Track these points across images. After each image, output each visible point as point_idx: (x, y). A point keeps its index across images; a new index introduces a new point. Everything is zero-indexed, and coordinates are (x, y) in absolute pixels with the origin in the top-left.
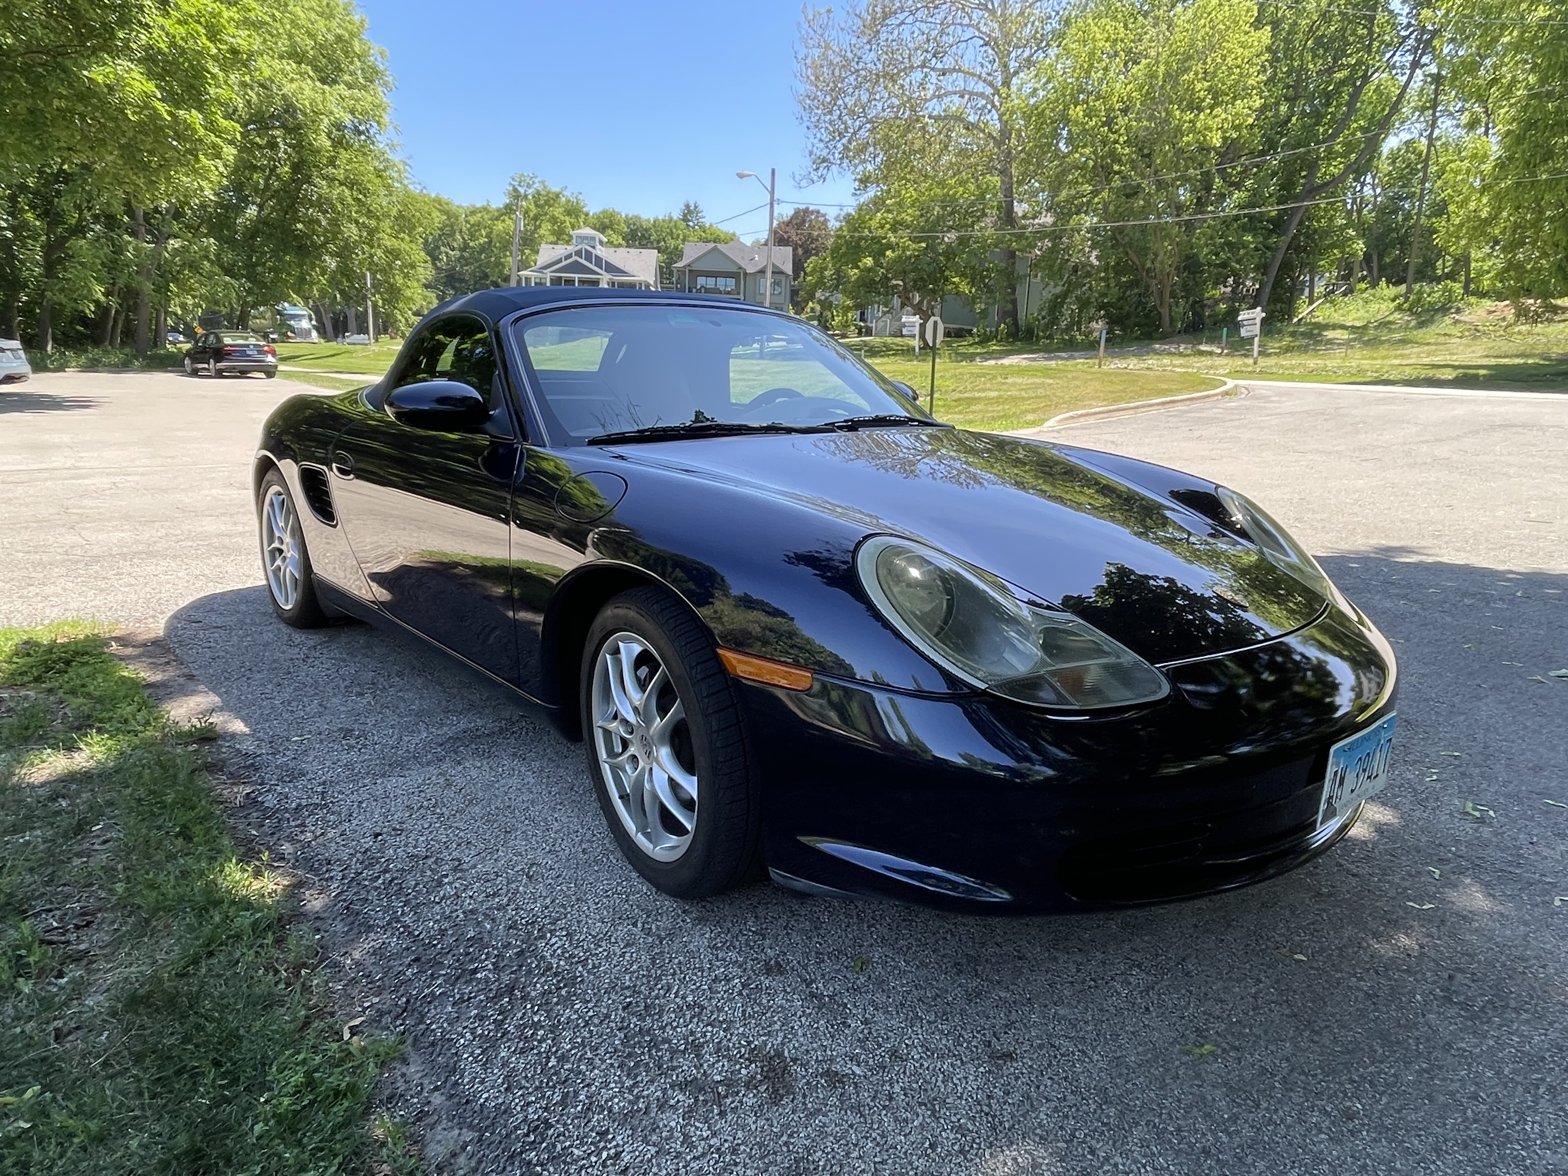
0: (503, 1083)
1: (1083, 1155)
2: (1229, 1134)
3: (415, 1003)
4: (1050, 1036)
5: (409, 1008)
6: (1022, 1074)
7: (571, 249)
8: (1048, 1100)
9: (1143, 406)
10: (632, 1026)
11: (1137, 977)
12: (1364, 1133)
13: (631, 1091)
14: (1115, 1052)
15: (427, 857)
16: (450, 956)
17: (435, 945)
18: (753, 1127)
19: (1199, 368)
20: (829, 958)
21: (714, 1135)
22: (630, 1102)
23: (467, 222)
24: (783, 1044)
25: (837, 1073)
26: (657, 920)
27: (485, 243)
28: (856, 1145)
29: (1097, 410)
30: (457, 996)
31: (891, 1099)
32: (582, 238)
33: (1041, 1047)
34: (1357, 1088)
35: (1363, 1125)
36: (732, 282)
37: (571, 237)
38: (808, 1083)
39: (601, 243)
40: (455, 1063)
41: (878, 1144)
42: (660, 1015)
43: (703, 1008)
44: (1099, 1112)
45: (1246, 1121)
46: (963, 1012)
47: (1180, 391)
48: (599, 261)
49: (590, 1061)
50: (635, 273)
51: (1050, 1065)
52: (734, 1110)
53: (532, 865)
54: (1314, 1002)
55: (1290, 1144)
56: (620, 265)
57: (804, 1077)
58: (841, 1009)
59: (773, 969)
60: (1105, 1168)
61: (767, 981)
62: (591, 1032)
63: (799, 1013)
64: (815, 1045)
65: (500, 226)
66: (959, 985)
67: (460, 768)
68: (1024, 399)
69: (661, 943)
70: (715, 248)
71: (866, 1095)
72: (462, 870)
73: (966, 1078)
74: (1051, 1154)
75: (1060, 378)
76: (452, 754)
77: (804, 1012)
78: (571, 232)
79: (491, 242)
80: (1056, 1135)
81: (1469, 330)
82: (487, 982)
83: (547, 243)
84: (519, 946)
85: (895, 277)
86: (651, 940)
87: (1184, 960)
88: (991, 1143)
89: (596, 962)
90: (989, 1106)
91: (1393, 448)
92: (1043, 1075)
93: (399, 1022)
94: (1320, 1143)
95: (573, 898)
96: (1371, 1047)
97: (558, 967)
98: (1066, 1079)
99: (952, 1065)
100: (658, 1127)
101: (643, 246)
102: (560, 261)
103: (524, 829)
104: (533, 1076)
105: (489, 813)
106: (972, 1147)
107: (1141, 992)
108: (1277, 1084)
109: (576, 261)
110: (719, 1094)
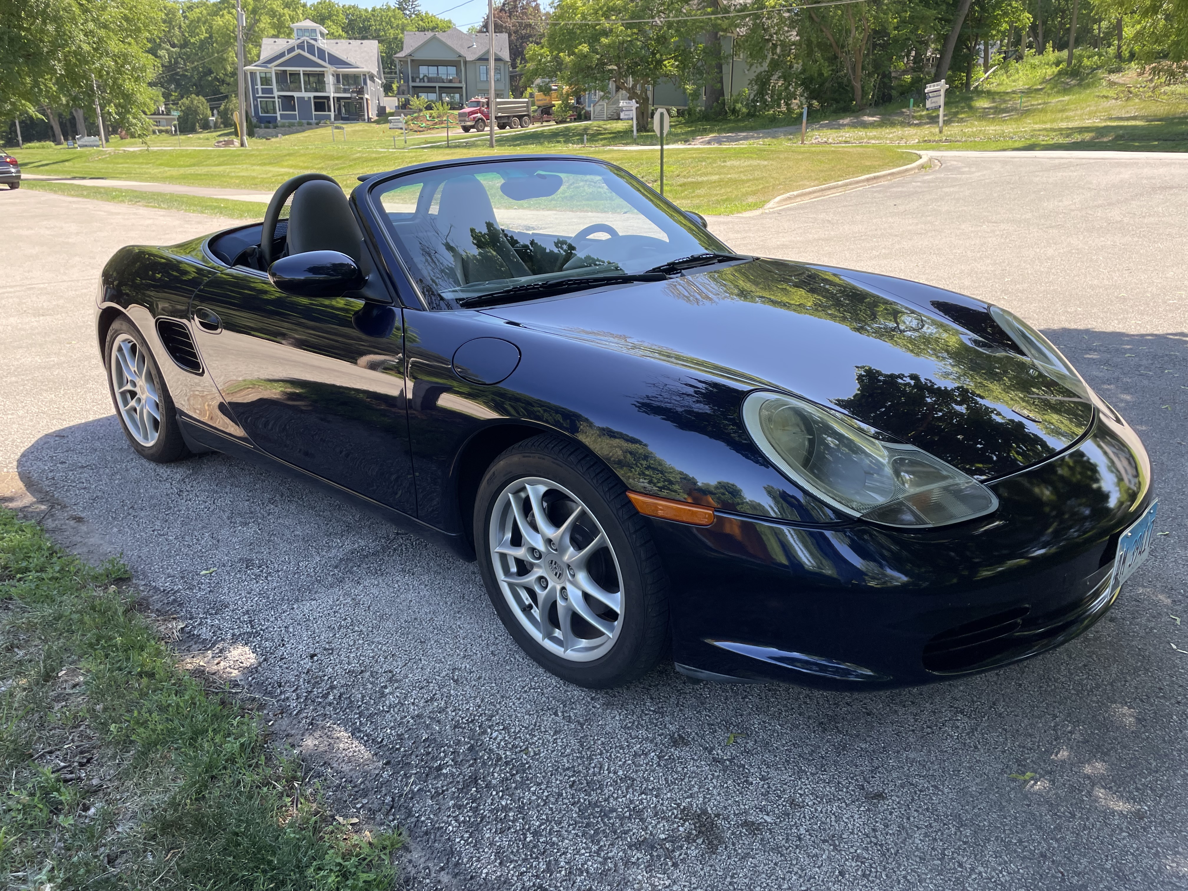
0: (496, 859)
1: (954, 868)
2: (1057, 841)
3: (399, 800)
4: (908, 776)
5: (395, 805)
6: (894, 809)
7: (293, 42)
8: (918, 828)
9: (851, 184)
10: (582, 800)
11: (962, 721)
12: (1153, 828)
13: (599, 855)
14: (959, 784)
15: (362, 672)
16: (413, 757)
17: (397, 749)
18: (702, 873)
19: (891, 140)
20: (720, 728)
21: (674, 883)
22: (600, 863)
23: (185, 17)
24: (705, 803)
25: (753, 823)
26: (572, 708)
27: (206, 38)
28: (784, 879)
29: (810, 189)
30: (433, 791)
31: (800, 839)
32: (303, 31)
33: (902, 786)
34: (1142, 794)
35: (1151, 822)
36: (452, 70)
37: (292, 30)
38: (733, 834)
39: (322, 34)
40: (451, 847)
41: (800, 877)
42: (601, 788)
43: (634, 780)
44: (959, 833)
45: (1068, 829)
46: (836, 763)
47: (882, 167)
48: (321, 53)
49: (559, 834)
50: (358, 64)
51: (913, 800)
52: (683, 861)
53: (454, 669)
54: (1099, 730)
55: (1102, 843)
56: (343, 57)
57: (729, 828)
58: (741, 769)
59: (678, 741)
60: (973, 877)
61: (677, 752)
62: (551, 809)
63: (710, 776)
64: (729, 801)
65: (219, 22)
66: (827, 741)
67: (361, 587)
68: (743, 182)
69: (582, 727)
70: (434, 38)
71: (780, 838)
72: (397, 681)
73: (852, 817)
74: (931, 871)
75: (773, 159)
76: (349, 574)
77: (713, 775)
78: (292, 25)
79: (211, 37)
80: (931, 855)
81: (1122, 92)
82: (452, 776)
83: (268, 37)
84: (468, 743)
85: (611, 62)
86: (573, 726)
87: (994, 704)
88: (884, 866)
89: (536, 750)
90: (876, 837)
91: (1073, 213)
92: (910, 809)
93: (391, 818)
94: (1123, 839)
95: (498, 696)
96: (1147, 761)
97: (506, 757)
98: (927, 809)
99: (840, 807)
100: (629, 881)
101: (364, 38)
102: (282, 55)
103: (436, 638)
104: (517, 851)
105: (401, 627)
106: (871, 871)
107: (968, 734)
108: (1085, 798)
109: (299, 54)
110: (667, 849)
